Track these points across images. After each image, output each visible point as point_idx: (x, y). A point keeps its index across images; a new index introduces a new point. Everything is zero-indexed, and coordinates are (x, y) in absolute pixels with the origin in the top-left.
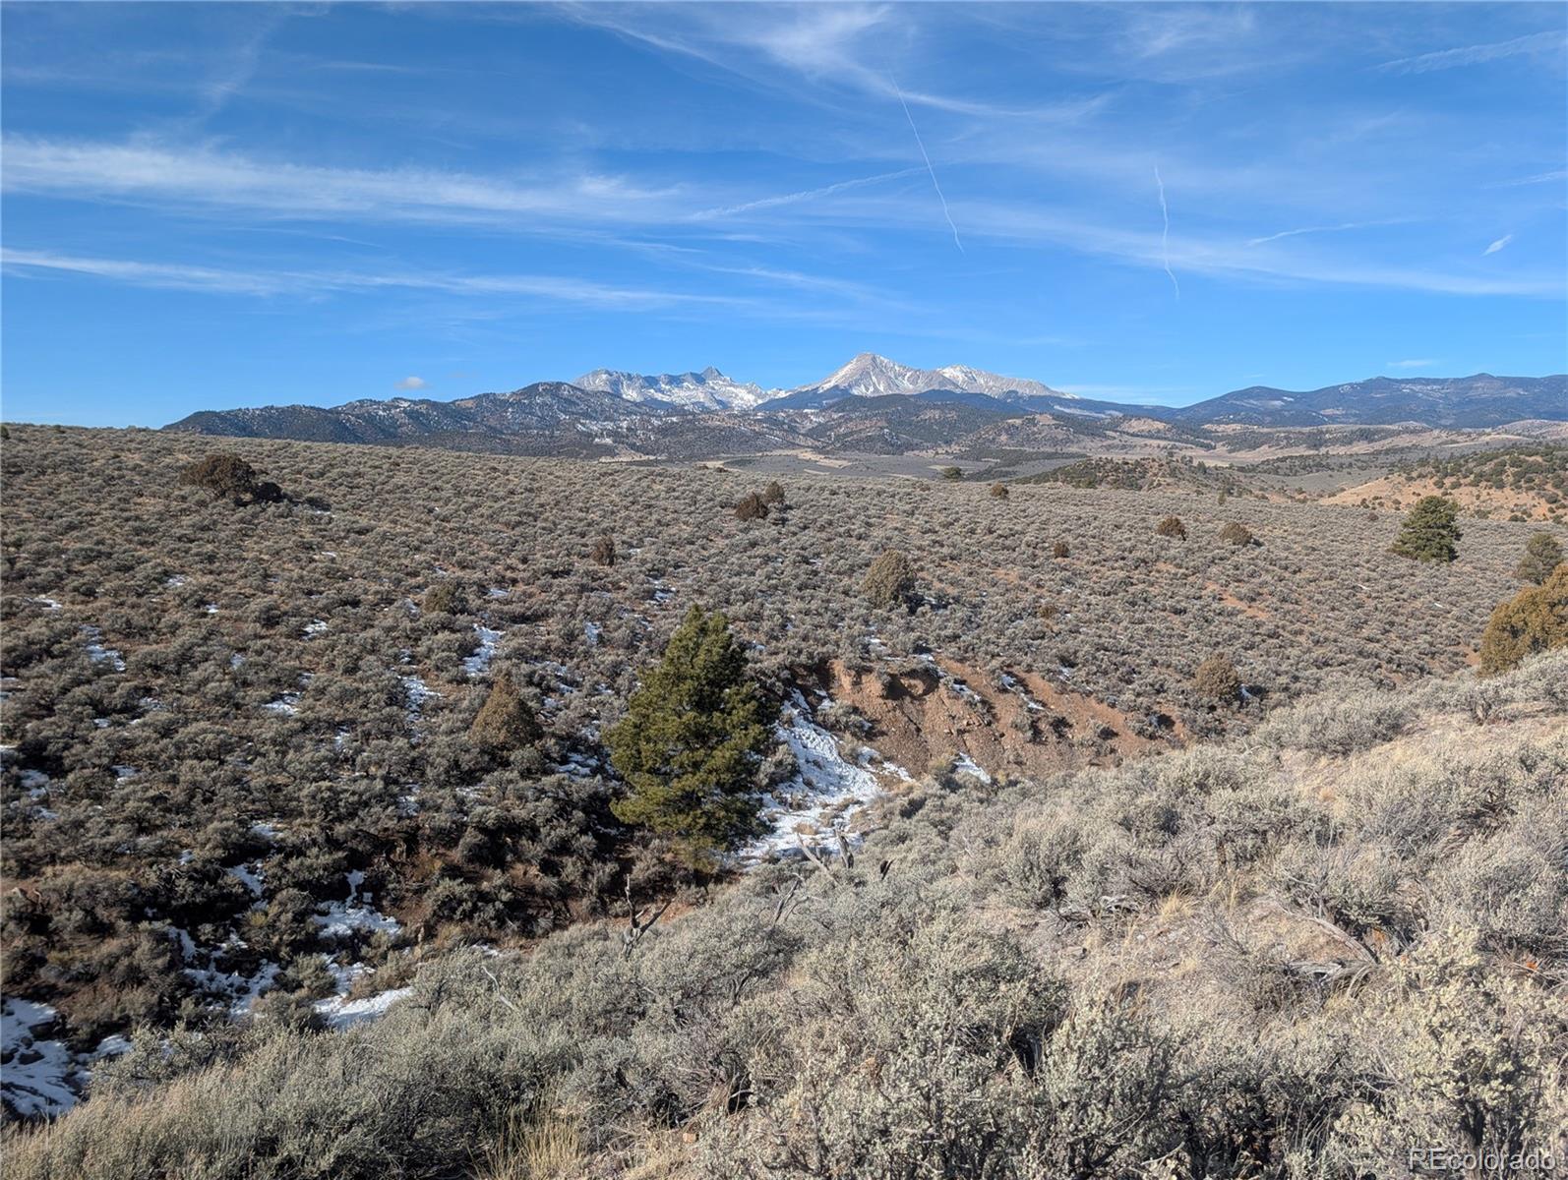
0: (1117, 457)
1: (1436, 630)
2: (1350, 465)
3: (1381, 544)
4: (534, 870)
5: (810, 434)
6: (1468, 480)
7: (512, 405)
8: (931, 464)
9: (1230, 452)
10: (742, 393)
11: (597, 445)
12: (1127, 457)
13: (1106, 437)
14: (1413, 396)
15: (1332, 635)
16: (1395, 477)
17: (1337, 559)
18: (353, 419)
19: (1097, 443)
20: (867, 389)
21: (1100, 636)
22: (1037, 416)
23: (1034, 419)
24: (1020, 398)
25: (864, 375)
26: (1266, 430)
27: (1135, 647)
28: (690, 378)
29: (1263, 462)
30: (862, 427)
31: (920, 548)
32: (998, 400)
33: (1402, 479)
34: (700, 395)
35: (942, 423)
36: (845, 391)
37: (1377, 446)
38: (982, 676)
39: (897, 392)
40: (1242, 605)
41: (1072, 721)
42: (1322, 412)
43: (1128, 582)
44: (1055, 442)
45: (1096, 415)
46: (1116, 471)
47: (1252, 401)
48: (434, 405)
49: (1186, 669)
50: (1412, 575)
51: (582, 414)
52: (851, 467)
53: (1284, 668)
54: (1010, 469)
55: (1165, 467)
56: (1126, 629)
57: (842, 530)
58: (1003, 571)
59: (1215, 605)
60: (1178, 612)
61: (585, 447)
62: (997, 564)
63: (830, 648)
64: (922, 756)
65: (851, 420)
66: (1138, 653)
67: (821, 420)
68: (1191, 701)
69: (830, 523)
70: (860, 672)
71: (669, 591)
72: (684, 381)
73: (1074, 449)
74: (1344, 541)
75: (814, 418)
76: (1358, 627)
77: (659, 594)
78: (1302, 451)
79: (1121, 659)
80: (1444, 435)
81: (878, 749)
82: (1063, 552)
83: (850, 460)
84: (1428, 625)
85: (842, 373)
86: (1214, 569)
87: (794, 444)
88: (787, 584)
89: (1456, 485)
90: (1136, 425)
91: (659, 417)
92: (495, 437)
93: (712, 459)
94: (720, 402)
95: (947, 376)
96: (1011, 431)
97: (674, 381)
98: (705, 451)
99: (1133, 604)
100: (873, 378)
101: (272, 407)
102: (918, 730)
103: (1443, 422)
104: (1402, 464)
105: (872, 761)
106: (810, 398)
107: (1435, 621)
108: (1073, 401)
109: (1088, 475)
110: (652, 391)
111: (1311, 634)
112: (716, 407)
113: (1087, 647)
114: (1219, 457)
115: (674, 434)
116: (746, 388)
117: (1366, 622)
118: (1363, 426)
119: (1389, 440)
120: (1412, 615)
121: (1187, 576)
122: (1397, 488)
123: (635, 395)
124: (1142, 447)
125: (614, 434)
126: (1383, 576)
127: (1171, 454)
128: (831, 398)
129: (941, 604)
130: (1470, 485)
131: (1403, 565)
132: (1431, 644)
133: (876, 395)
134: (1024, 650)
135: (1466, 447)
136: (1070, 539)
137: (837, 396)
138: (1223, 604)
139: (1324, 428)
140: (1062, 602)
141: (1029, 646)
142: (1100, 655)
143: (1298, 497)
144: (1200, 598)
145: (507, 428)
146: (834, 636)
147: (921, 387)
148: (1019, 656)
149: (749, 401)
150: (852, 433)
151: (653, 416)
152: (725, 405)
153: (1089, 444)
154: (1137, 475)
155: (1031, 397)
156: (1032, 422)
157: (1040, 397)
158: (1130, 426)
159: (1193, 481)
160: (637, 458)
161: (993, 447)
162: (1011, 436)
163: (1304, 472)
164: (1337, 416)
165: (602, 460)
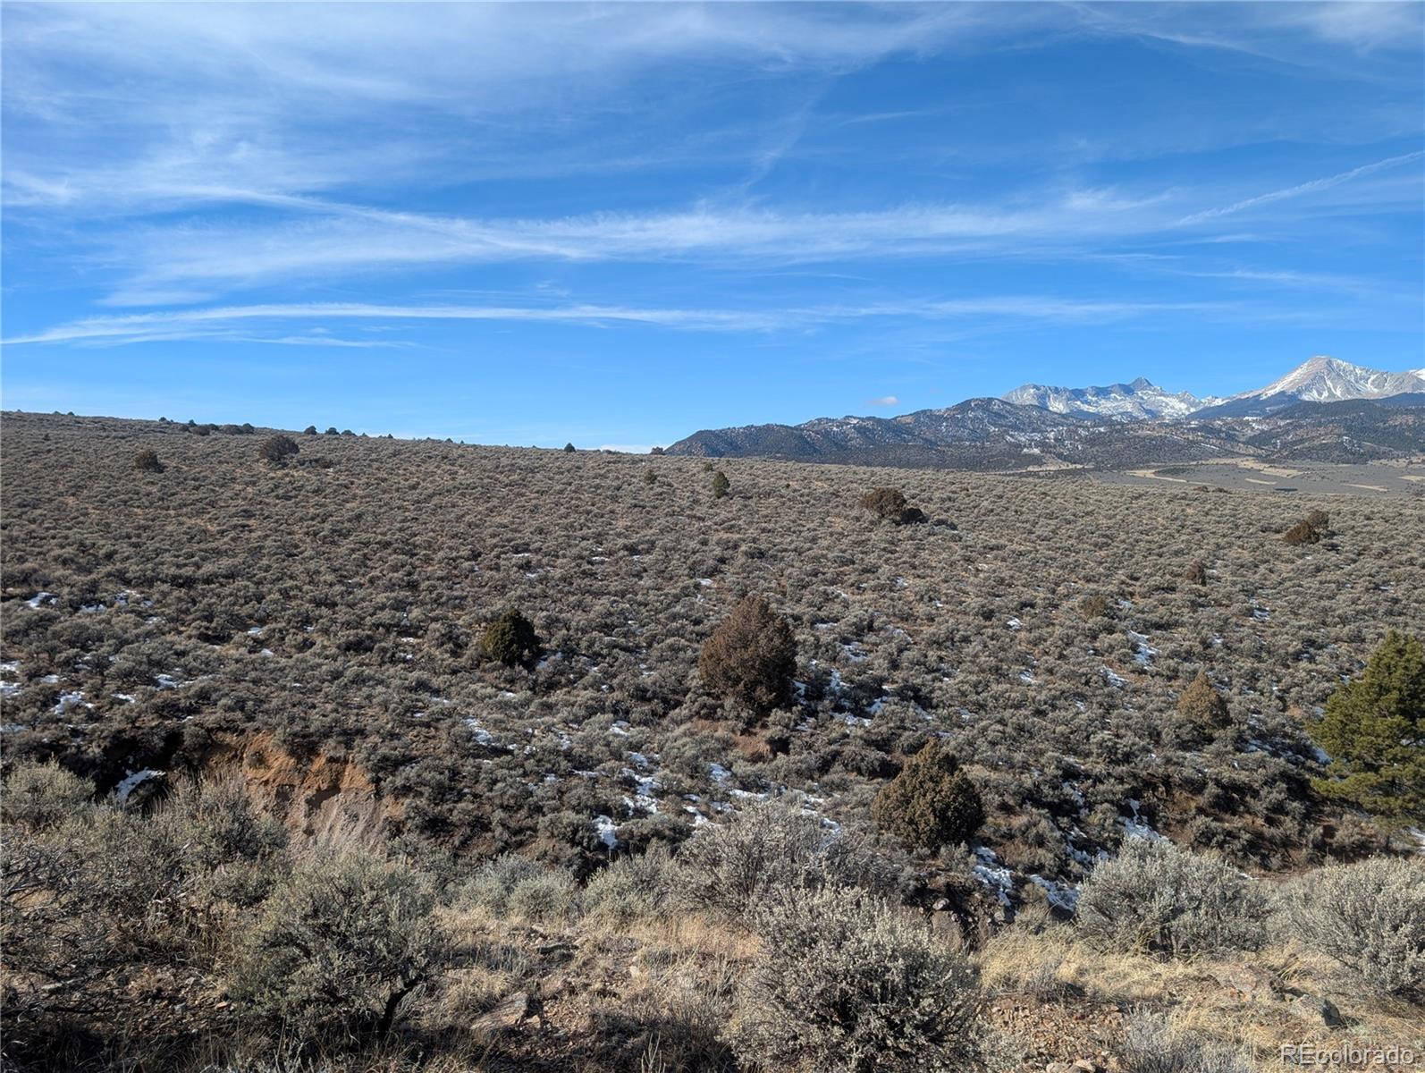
4: (1260, 821)
5: (1252, 441)
7: (946, 419)
8: (1403, 474)
10: (1173, 402)
11: (1026, 455)
18: (813, 434)
20: (1320, 394)
25: (1316, 380)
28: (1117, 389)
30: (1314, 434)
34: (1128, 405)
35: (1416, 429)
36: (1293, 397)
39: (1358, 397)
48: (879, 421)
51: (1010, 427)
52: (1302, 477)
61: (1015, 458)
65: (1301, 426)
67: (1265, 427)
71: (1265, 610)
72: (1111, 392)
75: (1256, 425)
77: (1258, 612)
83: (1300, 469)
85: (1289, 379)
87: (1232, 452)
91: (1086, 428)
92: (932, 449)
93: (1142, 468)
94: (1148, 412)
97: (1102, 392)
98: (1135, 460)
100: (1329, 383)
106: (1255, 405)
110: (1079, 403)
112: (1144, 416)
115: (1104, 444)
116: (1178, 397)
123: (1061, 407)
125: (1042, 444)
128: (1277, 404)
133: (1332, 400)
137: (1284, 402)
145: (941, 440)
147: (1389, 390)
149: (1180, 409)
150: (1302, 441)
151: (1080, 426)
152: (1155, 415)
160: (1064, 467)
165: (1031, 469)
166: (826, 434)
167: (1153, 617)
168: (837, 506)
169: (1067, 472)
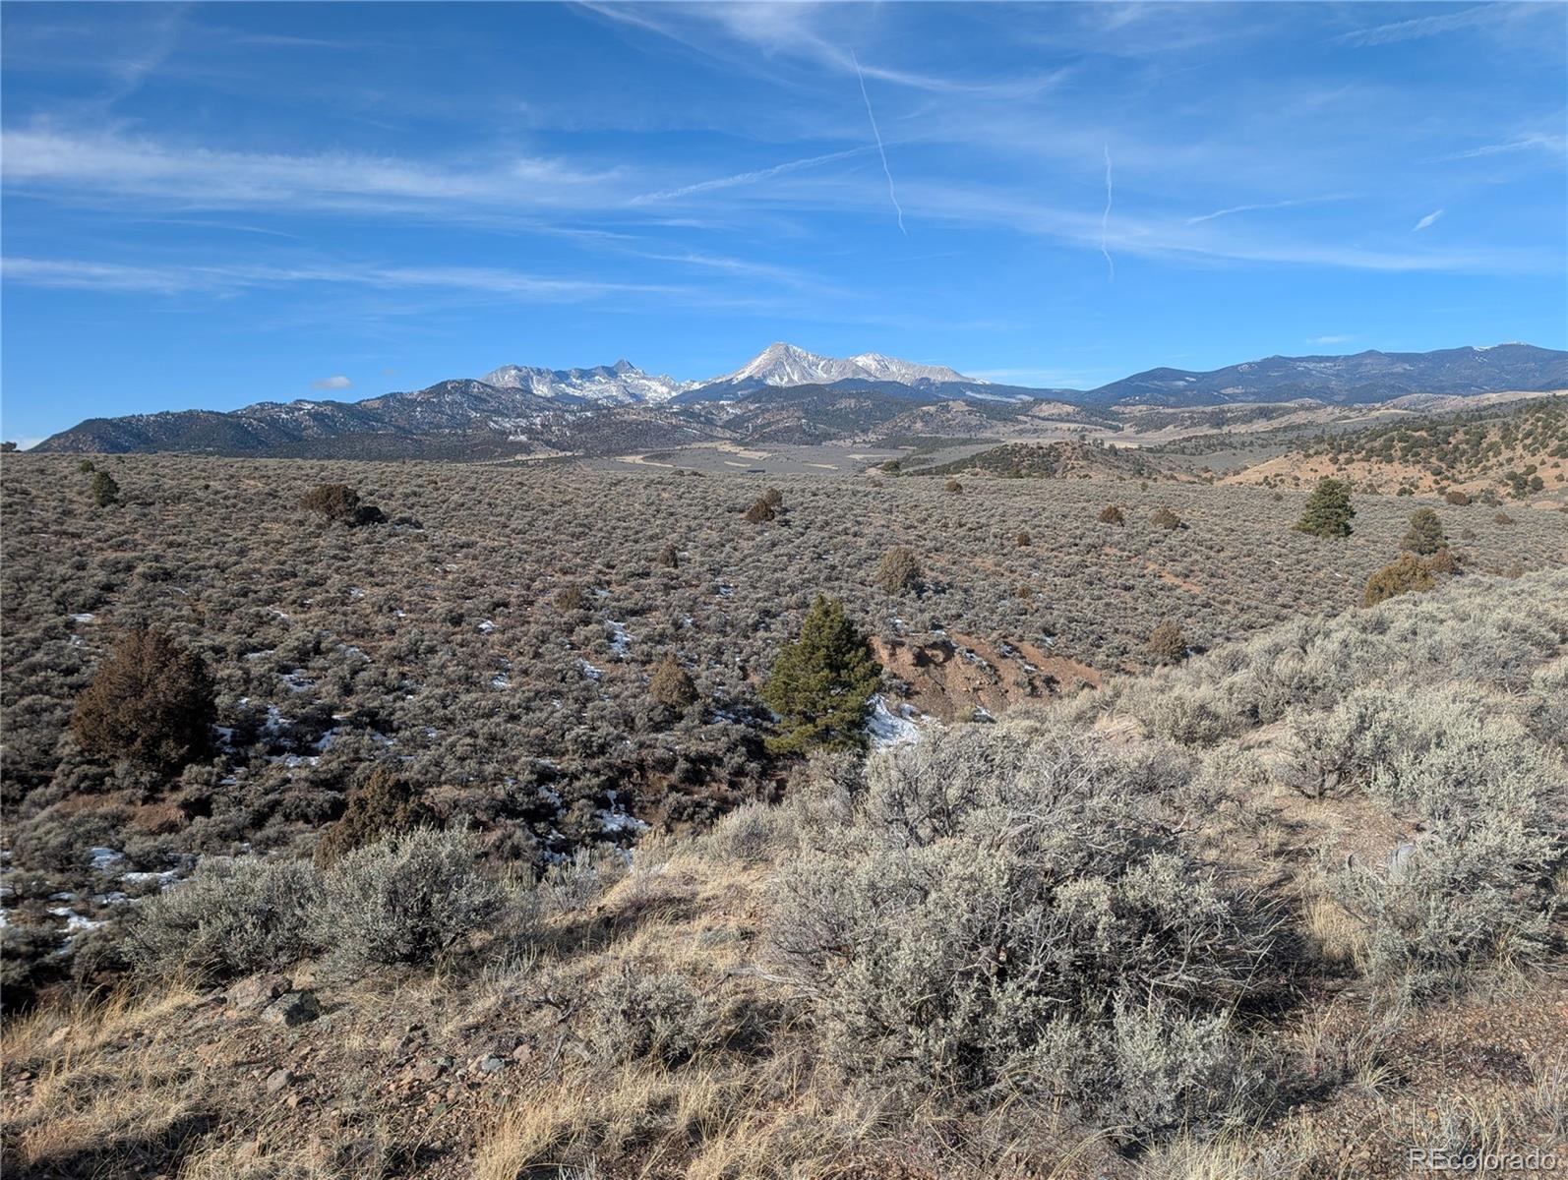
0: (1031, 441)
1: (1336, 596)
2: (1252, 443)
3: (1287, 522)
4: (724, 787)
5: (728, 425)
6: (1360, 456)
7: (420, 404)
8: (849, 453)
9: (1137, 432)
10: (655, 385)
11: (512, 443)
12: (1040, 441)
13: (1018, 422)
14: (1307, 373)
15: (1254, 603)
16: (1294, 455)
17: (1253, 538)
18: (255, 423)
19: (1010, 428)
20: (782, 379)
21: (1070, 611)
22: (951, 403)
23: (948, 406)
24: (933, 384)
25: (777, 366)
26: (1171, 411)
27: (1099, 619)
28: (601, 371)
29: (1170, 443)
30: (778, 417)
32: (911, 387)
33: (1301, 456)
34: (613, 389)
35: (857, 412)
36: (760, 382)
37: (1275, 423)
38: (986, 645)
39: (812, 382)
40: (1178, 581)
41: (1059, 679)
42: (1223, 391)
43: (1083, 565)
44: (969, 428)
45: (1006, 400)
46: (1031, 455)
47: (1156, 382)
48: (340, 406)
49: (1142, 635)
50: (1315, 550)
51: (492, 412)
52: (771, 459)
53: (1218, 631)
54: (928, 456)
55: (1079, 450)
56: (1090, 604)
57: (839, 529)
58: (980, 560)
59: (1156, 582)
60: (1127, 589)
61: (500, 446)
62: (974, 554)
63: (868, 627)
64: (949, 709)
65: (768, 410)
66: (1102, 624)
67: (738, 411)
68: (1149, 660)
69: (826, 523)
70: (895, 645)
71: (729, 587)
72: (596, 374)
73: (988, 434)
74: (1255, 521)
75: (731, 410)
76: (1274, 596)
77: (723, 590)
78: (1206, 430)
79: (1090, 628)
80: (1337, 411)
81: (915, 705)
82: (1025, 541)
83: (769, 451)
84: (1330, 592)
85: (756, 363)
86: (1152, 551)
87: (711, 436)
88: (816, 577)
89: (1349, 461)
90: (1046, 410)
91: (573, 412)
92: (406, 438)
93: (631, 454)
94: (632, 395)
95: (860, 364)
96: (926, 418)
97: (586, 375)
98: (623, 445)
99: (1091, 584)
100: (788, 368)
101: (168, 413)
102: (943, 690)
103: (1336, 398)
104: (1300, 442)
105: (912, 714)
106: (726, 389)
107: (1336, 588)
108: (984, 386)
109: (1005, 460)
110: (563, 386)
111: (1237, 603)
112: (629, 400)
113: (1062, 620)
114: (1127, 438)
115: (590, 429)
116: (659, 380)
117: (1280, 592)
118: (1262, 405)
119: (1286, 418)
120: (1317, 584)
121: (1129, 558)
122: (1296, 465)
123: (546, 390)
124: (1053, 431)
125: (529, 430)
126: (1291, 552)
127: (1083, 438)
128: (747, 389)
129: (940, 590)
130: (1362, 460)
131: (1308, 541)
132: (1333, 608)
133: (791, 385)
134: (1015, 624)
135: (1357, 422)
136: (1027, 529)
137: (752, 387)
138: (1163, 580)
139: (1225, 407)
140: (1033, 584)
141: (1018, 621)
142: (1073, 625)
143: (1204, 475)
144: (1144, 576)
145: (417, 428)
146: (868, 619)
147: (835, 376)
148: (1012, 629)
149: (663, 393)
150: (769, 424)
151: (567, 411)
152: (639, 399)
153: (1002, 429)
154: (1051, 459)
155: (943, 383)
156: (946, 409)
157: (952, 383)
158: (1041, 410)
159: (1106, 463)
160: (553, 455)
161: (909, 434)
162: (926, 423)
163: (1209, 451)
164: (1237, 395)
165: (518, 457)
166: (273, 423)
167: (628, 604)
168: (275, 509)
169: (557, 460)
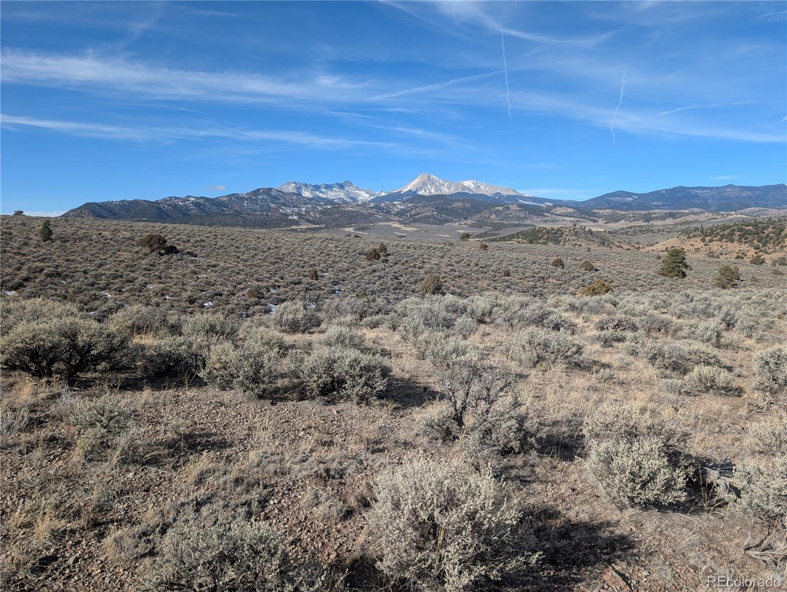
0: (548, 226)
2: (663, 230)
5: (397, 214)
6: (717, 238)
7: (247, 199)
8: (457, 229)
9: (606, 223)
10: (363, 193)
11: (290, 220)
12: (553, 226)
13: (544, 216)
14: (696, 195)
16: (682, 237)
18: (166, 206)
19: (540, 219)
20: (426, 192)
22: (510, 206)
23: (509, 207)
24: (502, 196)
25: (424, 185)
26: (623, 213)
28: (336, 186)
29: (621, 229)
30: (423, 211)
31: (446, 273)
32: (491, 197)
33: (686, 238)
34: (342, 195)
35: (463, 209)
36: (415, 193)
37: (678, 220)
39: (441, 193)
42: (651, 204)
44: (519, 218)
45: (540, 205)
46: (548, 233)
47: (617, 198)
48: (207, 199)
50: (663, 284)
51: (282, 204)
52: (417, 231)
54: (497, 232)
55: (572, 231)
57: (412, 264)
58: (481, 282)
61: (283, 222)
62: (478, 279)
65: (417, 207)
67: (403, 207)
69: (407, 261)
71: (341, 291)
72: (334, 187)
73: (528, 222)
75: (399, 206)
77: (337, 292)
78: (641, 223)
80: (710, 215)
82: (508, 274)
83: (417, 227)
85: (413, 183)
87: (389, 219)
88: (389, 288)
89: (711, 241)
90: (559, 210)
91: (321, 206)
92: (238, 216)
93: (348, 227)
94: (351, 198)
95: (465, 185)
96: (498, 213)
97: (329, 187)
98: (345, 223)
100: (429, 186)
101: (125, 201)
103: (711, 209)
104: (687, 230)
106: (398, 196)
108: (528, 198)
109: (533, 236)
110: (317, 192)
112: (349, 200)
114: (600, 226)
115: (329, 214)
116: (365, 191)
118: (671, 211)
119: (684, 218)
121: (561, 284)
122: (683, 242)
123: (309, 194)
124: (561, 221)
125: (299, 214)
127: (575, 225)
128: (408, 196)
130: (718, 240)
131: (660, 279)
133: (430, 195)
135: (720, 221)
136: (511, 268)
137: (411, 195)
139: (652, 211)
143: (636, 246)
145: (244, 211)
147: (453, 191)
149: (366, 197)
150: (418, 214)
151: (318, 205)
152: (354, 200)
153: (536, 220)
154: (558, 235)
155: (508, 196)
156: (508, 208)
157: (512, 196)
158: (556, 211)
159: (586, 238)
160: (310, 227)
161: (488, 221)
162: (497, 216)
163: (640, 234)
164: (659, 206)
165: (293, 227)
166: (175, 207)
168: (128, 245)
169: (312, 229)
